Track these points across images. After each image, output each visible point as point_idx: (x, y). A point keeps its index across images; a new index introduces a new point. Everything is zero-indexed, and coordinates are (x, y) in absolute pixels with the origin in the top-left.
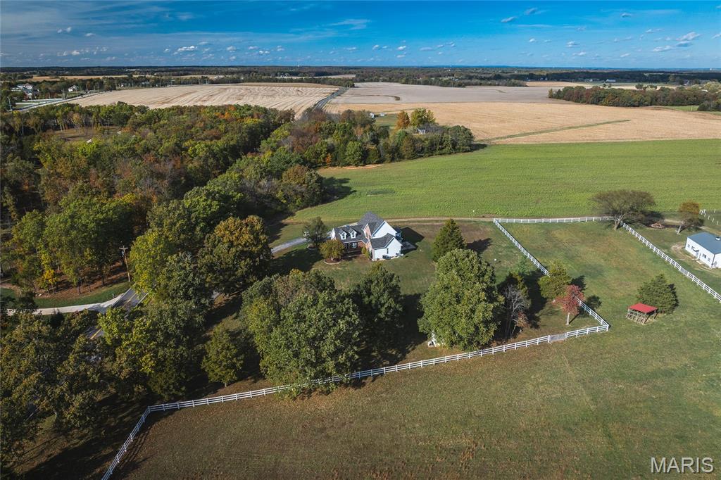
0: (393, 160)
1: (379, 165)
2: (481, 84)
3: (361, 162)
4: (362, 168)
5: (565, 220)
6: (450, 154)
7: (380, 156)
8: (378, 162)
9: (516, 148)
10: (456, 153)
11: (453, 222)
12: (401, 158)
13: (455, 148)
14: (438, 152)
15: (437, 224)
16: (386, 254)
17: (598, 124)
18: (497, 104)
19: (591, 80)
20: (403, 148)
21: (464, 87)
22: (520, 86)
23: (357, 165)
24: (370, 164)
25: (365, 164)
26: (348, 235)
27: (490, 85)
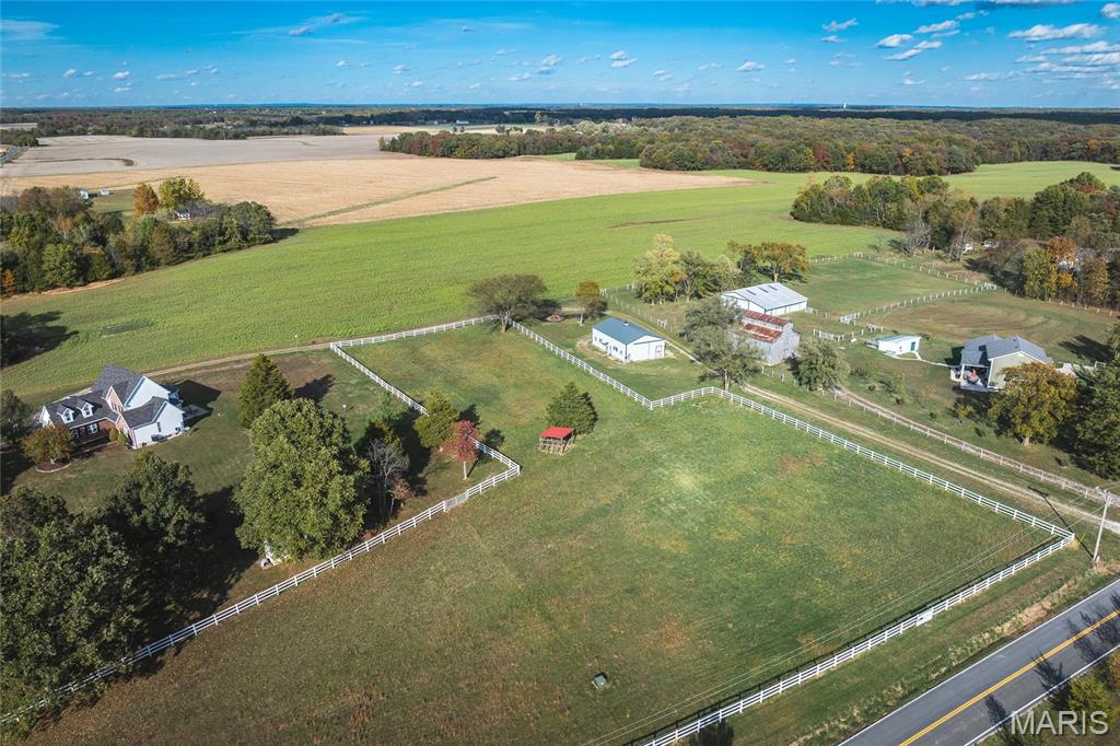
0: (139, 269)
1: (115, 281)
2: (271, 134)
3: (77, 279)
4: (80, 289)
5: (434, 329)
6: (240, 249)
7: (113, 266)
8: (112, 276)
9: (343, 230)
10: (249, 247)
11: (265, 359)
12: (155, 264)
13: (246, 239)
14: (218, 248)
15: (240, 366)
16: (157, 433)
17: (456, 186)
18: (303, 164)
19: (436, 122)
20: (154, 248)
21: (244, 138)
22: (335, 134)
23: (70, 286)
24: (96, 280)
25: (86, 282)
26: (77, 413)
27: (287, 134)
